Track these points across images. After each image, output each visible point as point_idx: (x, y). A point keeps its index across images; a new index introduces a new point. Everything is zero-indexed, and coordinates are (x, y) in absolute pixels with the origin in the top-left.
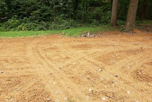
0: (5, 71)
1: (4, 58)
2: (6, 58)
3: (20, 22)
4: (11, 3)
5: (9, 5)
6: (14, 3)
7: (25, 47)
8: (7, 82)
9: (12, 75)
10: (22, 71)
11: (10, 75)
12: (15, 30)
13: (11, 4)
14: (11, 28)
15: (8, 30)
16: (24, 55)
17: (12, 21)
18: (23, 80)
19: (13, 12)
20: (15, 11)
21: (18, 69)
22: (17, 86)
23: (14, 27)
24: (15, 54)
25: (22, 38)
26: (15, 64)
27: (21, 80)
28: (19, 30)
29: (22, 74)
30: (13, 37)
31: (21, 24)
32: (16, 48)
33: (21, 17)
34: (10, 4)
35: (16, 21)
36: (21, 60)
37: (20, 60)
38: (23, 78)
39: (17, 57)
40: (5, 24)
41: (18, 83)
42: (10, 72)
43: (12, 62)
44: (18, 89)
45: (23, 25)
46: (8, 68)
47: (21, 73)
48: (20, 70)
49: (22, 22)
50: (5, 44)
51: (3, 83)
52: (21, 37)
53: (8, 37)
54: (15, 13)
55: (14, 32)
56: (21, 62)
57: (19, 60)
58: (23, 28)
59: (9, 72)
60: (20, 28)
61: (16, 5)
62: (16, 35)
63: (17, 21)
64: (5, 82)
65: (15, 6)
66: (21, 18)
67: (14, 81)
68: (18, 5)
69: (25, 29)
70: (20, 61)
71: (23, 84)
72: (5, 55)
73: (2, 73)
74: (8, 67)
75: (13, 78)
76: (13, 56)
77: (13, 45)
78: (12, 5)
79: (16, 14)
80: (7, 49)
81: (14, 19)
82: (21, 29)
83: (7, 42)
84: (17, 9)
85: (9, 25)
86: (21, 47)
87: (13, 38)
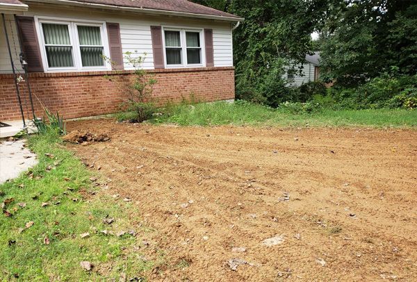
0: (357, 214)
1: (355, 179)
2: (361, 178)
3: (401, 85)
4: (389, 33)
5: (382, 41)
6: (397, 33)
7: (413, 157)
8: (364, 245)
9: (375, 229)
10: (406, 227)
11: (371, 229)
12: (381, 106)
13: (389, 36)
14: (372, 101)
15: (363, 105)
16: (410, 181)
17: (379, 82)
18: (408, 254)
19: (389, 57)
20: (396, 54)
21: (392, 217)
22: (390, 265)
23: (379, 99)
24: (383, 173)
25: (404, 130)
26: (384, 201)
27: (403, 253)
28: (393, 107)
29: (407, 237)
30: (379, 124)
31: (403, 89)
32: (387, 157)
33: (407, 70)
34: (384, 37)
35: (392, 80)
36: (401, 193)
37: (399, 193)
38: (408, 248)
39: (390, 183)
40: (360, 92)
41: (394, 257)
42: (370, 218)
43: (375, 195)
44: (394, 277)
45: (410, 92)
46: (365, 206)
47: (402, 231)
48: (398, 223)
49: (406, 84)
50: (359, 142)
51: (353, 242)
52: (400, 127)
53: (365, 126)
54: (394, 59)
55: (379, 113)
56: (400, 199)
57: (397, 193)
58: (408, 102)
59: (369, 220)
60: (398, 100)
61: (403, 38)
62: (386, 119)
63: (395, 81)
64: (358, 242)
65: (398, 41)
66: (407, 73)
67: (381, 247)
68: (408, 37)
69: (411, 105)
70: (399, 195)
71: (409, 266)
72: (357, 171)
73: (351, 215)
74: (367, 204)
75: (378, 240)
76: (377, 176)
77: (380, 147)
78: (390, 39)
79: (395, 62)
80: (363, 157)
81: (385, 77)
82: (400, 104)
83: (361, 136)
84: (403, 48)
85: (369, 94)
86: (401, 157)
87: (376, 128)
